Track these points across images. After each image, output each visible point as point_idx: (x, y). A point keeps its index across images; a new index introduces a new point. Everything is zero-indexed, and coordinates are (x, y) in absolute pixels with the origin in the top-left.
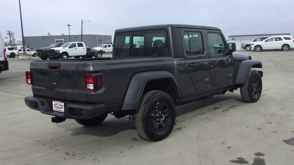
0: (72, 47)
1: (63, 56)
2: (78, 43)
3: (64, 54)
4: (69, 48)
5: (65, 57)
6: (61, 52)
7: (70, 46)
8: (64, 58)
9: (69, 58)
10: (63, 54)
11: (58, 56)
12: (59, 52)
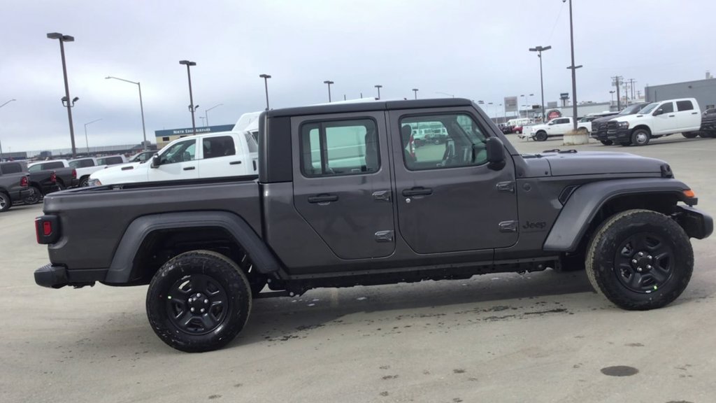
0: (661, 113)
1: (638, 133)
2: (678, 103)
3: (641, 130)
4: (655, 114)
5: (642, 137)
6: (631, 127)
7: (656, 111)
8: (638, 140)
9: (651, 140)
10: (637, 131)
11: (624, 137)
12: (628, 126)
